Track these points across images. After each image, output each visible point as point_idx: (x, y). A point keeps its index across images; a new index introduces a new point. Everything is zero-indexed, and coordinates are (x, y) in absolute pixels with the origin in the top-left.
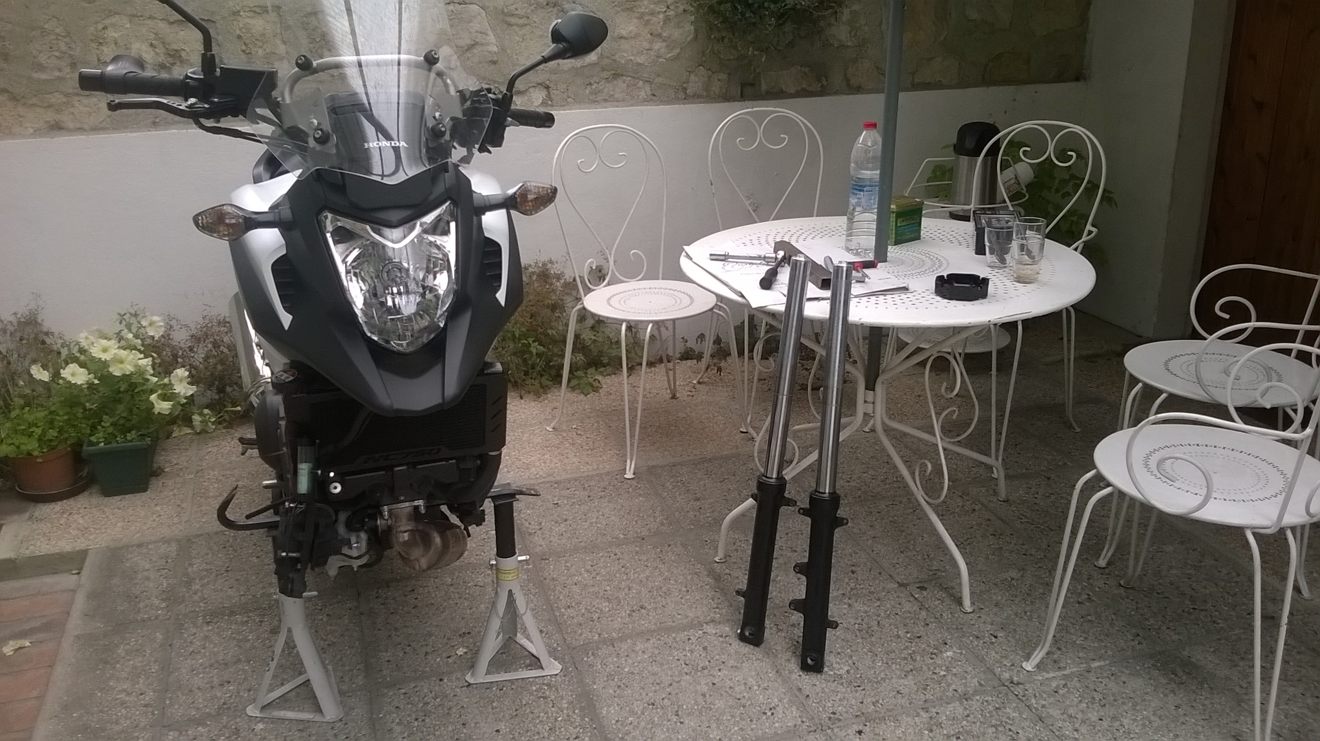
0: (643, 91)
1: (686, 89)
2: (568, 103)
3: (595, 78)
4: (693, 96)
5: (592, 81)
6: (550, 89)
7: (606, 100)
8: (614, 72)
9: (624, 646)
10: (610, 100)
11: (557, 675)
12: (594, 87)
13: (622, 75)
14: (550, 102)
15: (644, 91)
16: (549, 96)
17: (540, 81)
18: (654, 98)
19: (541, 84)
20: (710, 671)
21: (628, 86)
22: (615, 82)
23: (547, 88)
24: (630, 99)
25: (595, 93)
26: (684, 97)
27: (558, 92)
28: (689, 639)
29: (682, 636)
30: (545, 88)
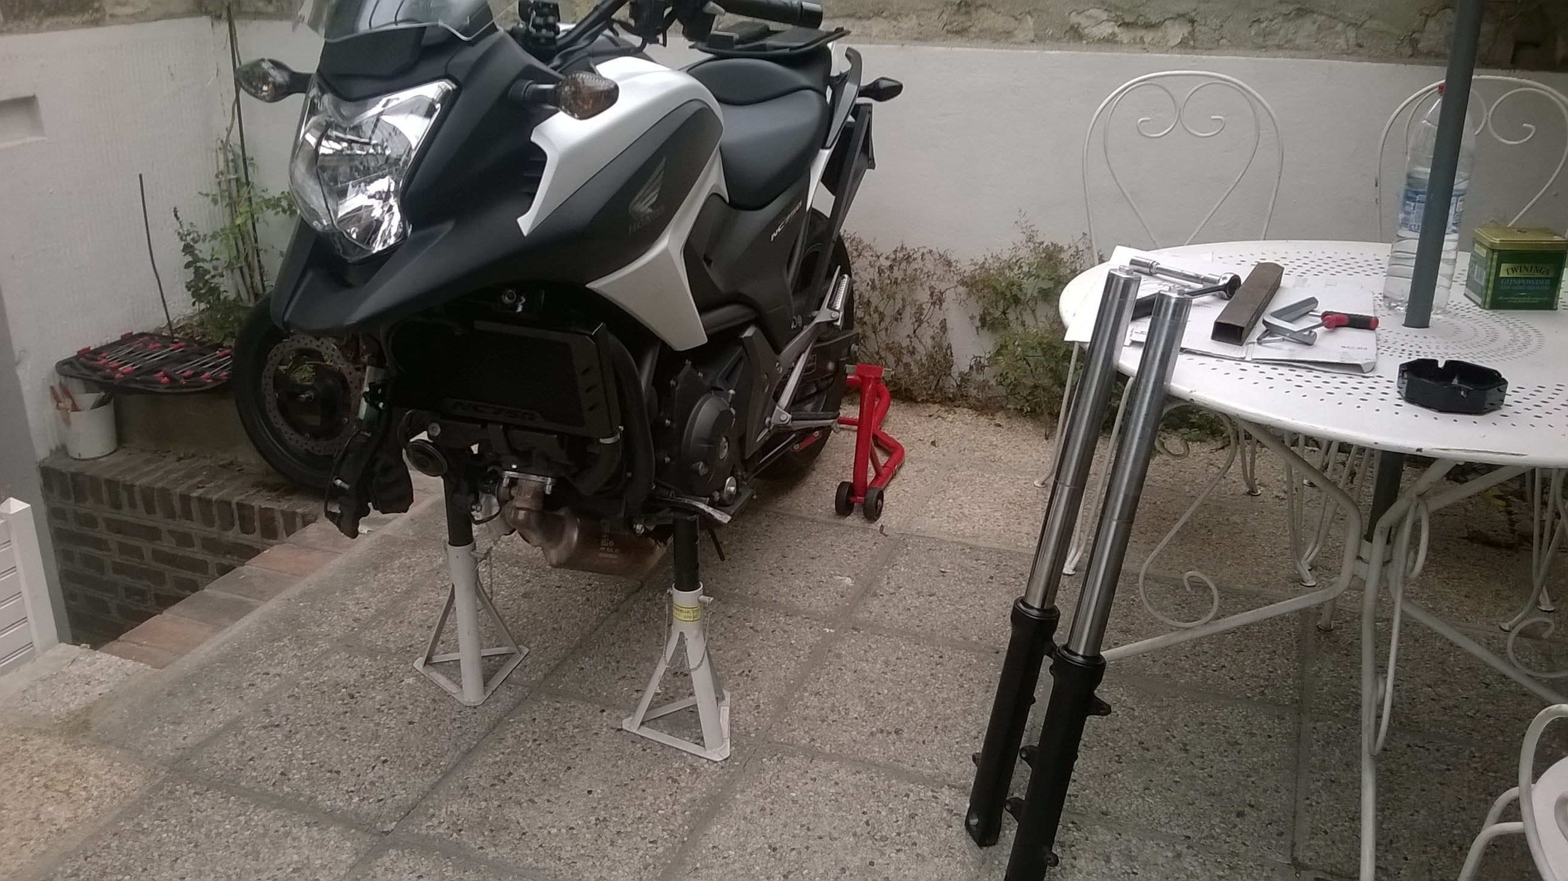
0: (1343, 37)
1: (1417, 41)
2: (1218, 46)
3: (1267, 13)
4: (1428, 54)
5: (1262, 17)
6: (1196, 24)
7: (1279, 47)
8: (1299, 6)
9: (824, 766)
10: (1286, 46)
11: (716, 762)
12: (1263, 25)
13: (1313, 12)
14: (1192, 43)
15: (1347, 37)
16: (1192, 33)
17: (1181, 12)
18: (1358, 50)
19: (1183, 16)
20: (885, 846)
21: (1319, 28)
22: (1299, 22)
23: (1192, 21)
24: (1319, 48)
25: (1266, 35)
26: (1410, 52)
27: (1207, 29)
28: (907, 796)
29: (903, 787)
30: (1190, 22)
